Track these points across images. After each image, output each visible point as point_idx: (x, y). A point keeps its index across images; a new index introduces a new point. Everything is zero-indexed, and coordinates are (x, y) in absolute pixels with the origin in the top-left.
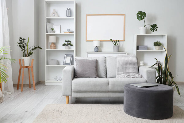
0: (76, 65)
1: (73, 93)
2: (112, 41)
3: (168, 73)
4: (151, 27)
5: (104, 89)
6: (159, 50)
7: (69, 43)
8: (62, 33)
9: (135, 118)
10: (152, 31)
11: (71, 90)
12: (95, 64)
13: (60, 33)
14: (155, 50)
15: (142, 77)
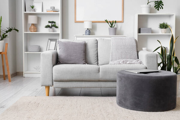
0: (60, 49)
1: (54, 82)
2: (107, 22)
3: (173, 59)
4: (155, 4)
5: (93, 77)
6: (166, 33)
7: (54, 24)
8: (45, 12)
9: (129, 110)
10: (156, 8)
11: (51, 79)
12: (83, 47)
13: (42, 11)
14: (160, 33)
15: (141, 63)
